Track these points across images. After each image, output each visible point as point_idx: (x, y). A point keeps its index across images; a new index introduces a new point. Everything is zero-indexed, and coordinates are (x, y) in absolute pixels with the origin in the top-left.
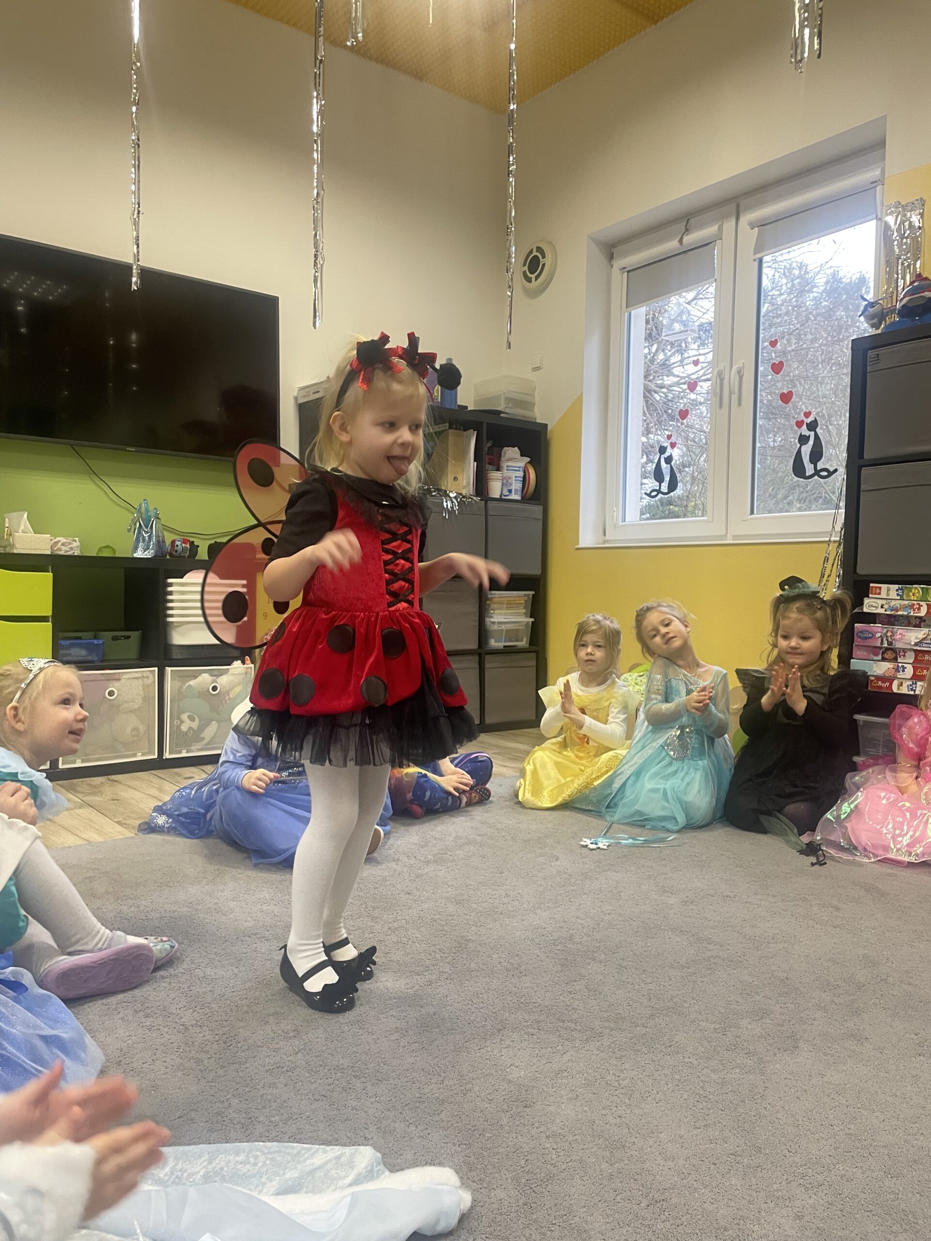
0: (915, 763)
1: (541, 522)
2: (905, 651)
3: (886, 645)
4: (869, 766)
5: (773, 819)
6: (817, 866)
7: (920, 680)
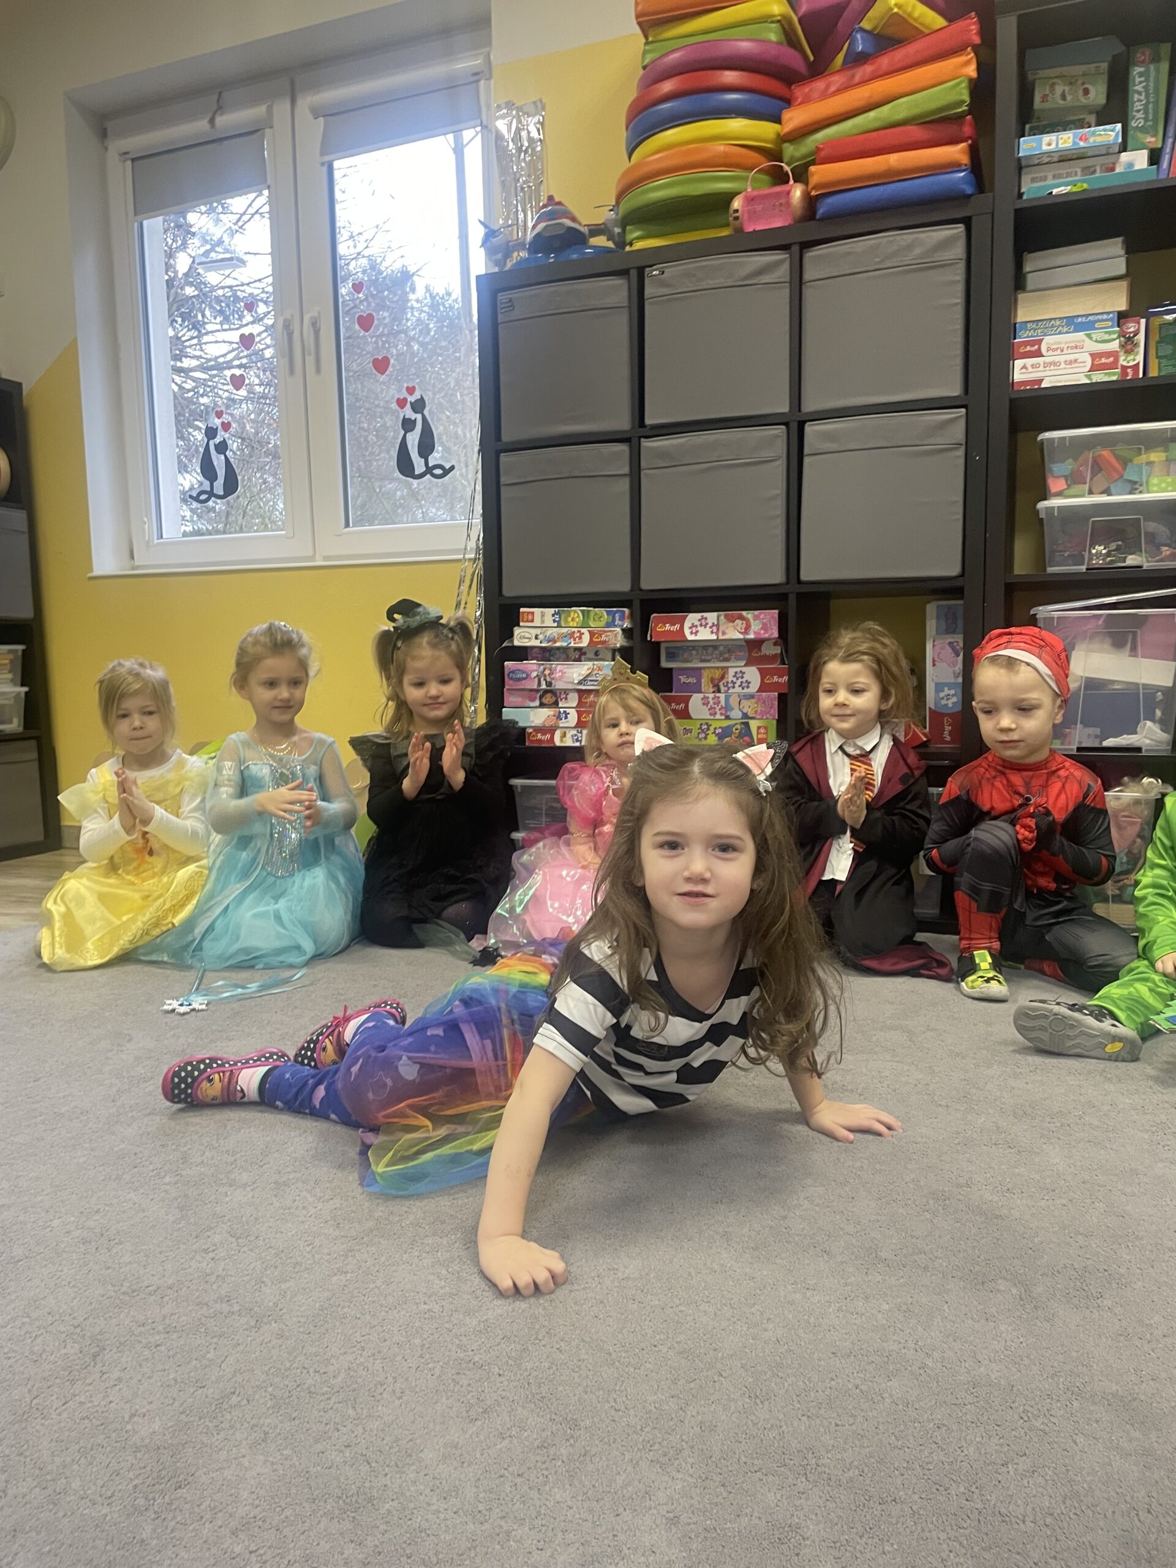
0: (591, 831)
1: (26, 537)
2: (566, 692)
3: (544, 686)
4: (537, 840)
5: (430, 926)
7: (586, 728)
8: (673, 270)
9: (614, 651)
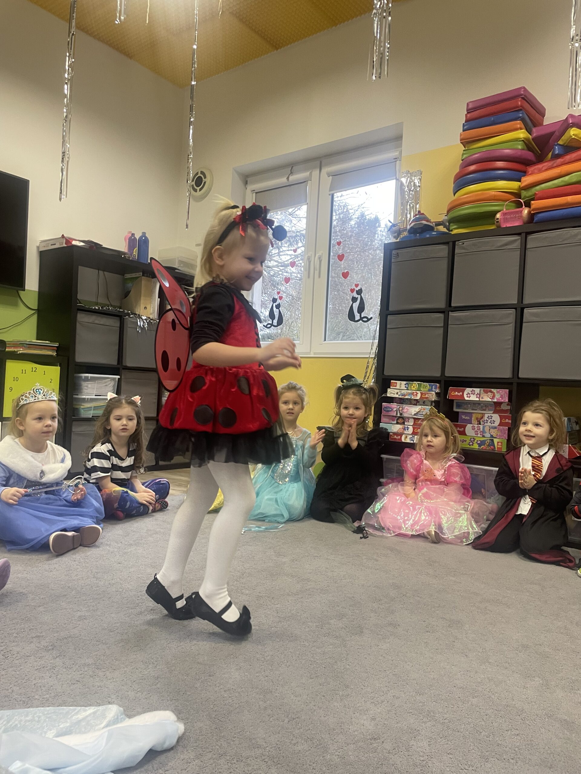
0: (413, 481)
2: (409, 418)
3: (399, 415)
4: (390, 483)
5: (338, 514)
6: (363, 539)
7: (416, 435)
8: (467, 243)
9: (432, 402)
